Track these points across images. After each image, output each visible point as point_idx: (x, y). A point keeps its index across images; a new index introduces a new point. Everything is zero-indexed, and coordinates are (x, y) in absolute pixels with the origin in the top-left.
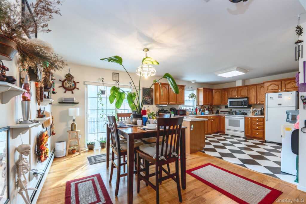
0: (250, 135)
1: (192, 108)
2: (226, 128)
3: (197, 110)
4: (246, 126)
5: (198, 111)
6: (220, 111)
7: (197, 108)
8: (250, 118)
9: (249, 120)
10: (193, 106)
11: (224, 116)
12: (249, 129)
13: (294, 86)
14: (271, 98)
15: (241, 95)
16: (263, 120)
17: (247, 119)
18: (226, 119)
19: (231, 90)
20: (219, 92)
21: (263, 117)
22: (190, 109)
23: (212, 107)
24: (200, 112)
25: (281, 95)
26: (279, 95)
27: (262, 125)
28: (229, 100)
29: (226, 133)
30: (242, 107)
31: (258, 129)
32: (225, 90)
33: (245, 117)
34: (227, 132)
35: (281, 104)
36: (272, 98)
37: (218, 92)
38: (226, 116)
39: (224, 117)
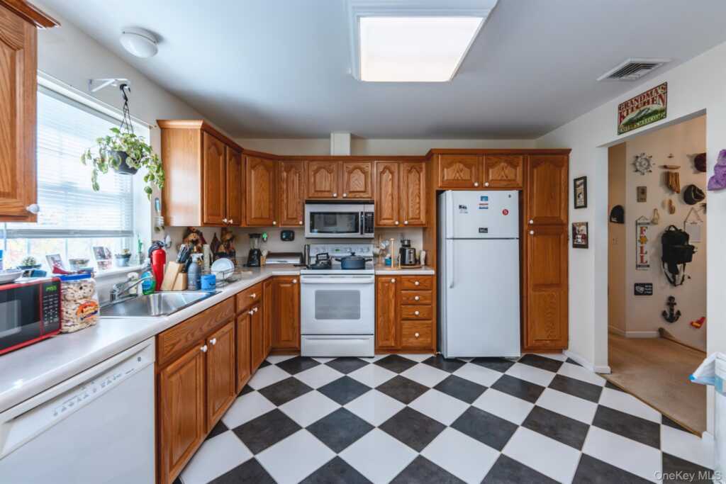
0: (393, 344)
1: (115, 246)
2: (303, 331)
3: (162, 258)
4: (380, 313)
5: (172, 268)
6: (264, 254)
7: (158, 246)
8: (393, 280)
9: (388, 288)
10: (128, 234)
11: (298, 277)
12: (389, 320)
13: (507, 177)
14: (460, 207)
15: (351, 192)
16: (435, 285)
17: (383, 283)
18: (303, 288)
19: (314, 166)
20: (267, 169)
21: (432, 272)
22: (102, 254)
23: (228, 237)
24: (185, 270)
25: (486, 198)
26: (482, 198)
27: (428, 302)
28: (309, 209)
29: (304, 354)
30: (358, 235)
31: (418, 319)
32: (292, 162)
33: (377, 277)
34: (308, 346)
35: (484, 230)
36: (465, 208)
37: (261, 168)
38: (302, 279)
39: (295, 281)
